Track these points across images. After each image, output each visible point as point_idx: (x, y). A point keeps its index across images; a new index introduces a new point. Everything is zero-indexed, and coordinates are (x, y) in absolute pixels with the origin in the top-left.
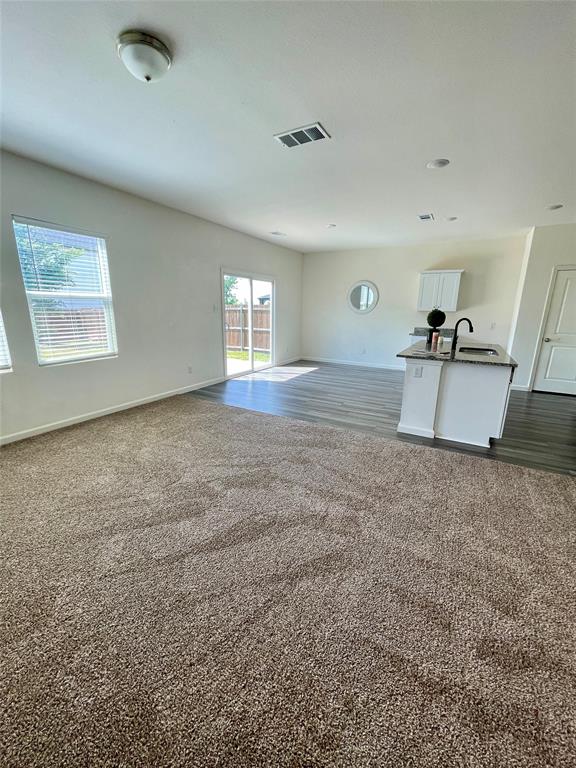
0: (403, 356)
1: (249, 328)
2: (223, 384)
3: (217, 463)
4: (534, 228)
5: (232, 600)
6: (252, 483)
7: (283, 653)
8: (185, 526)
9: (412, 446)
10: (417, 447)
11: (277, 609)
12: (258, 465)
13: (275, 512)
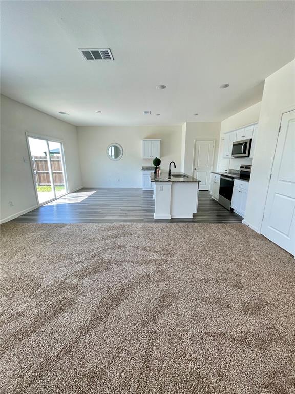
1: (50, 171)
2: (37, 210)
3: (64, 265)
4: (186, 123)
5: (128, 353)
6: (96, 270)
7: (175, 368)
8: (64, 319)
9: (165, 224)
10: (168, 224)
11: (156, 343)
12: (93, 257)
13: (121, 283)
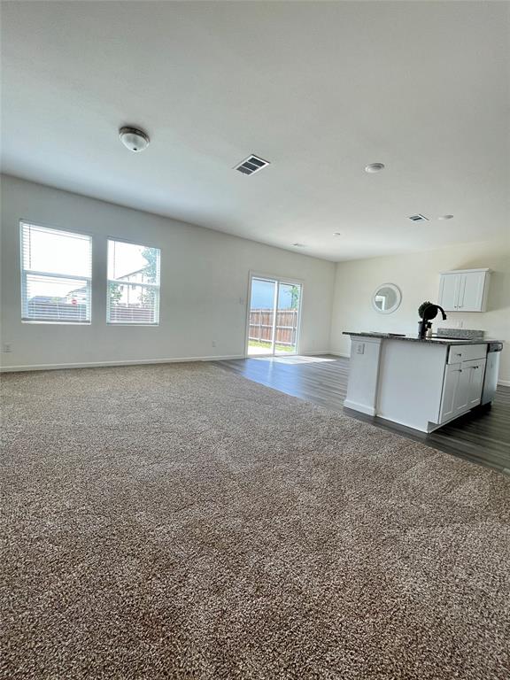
0: (347, 333)
1: (273, 326)
